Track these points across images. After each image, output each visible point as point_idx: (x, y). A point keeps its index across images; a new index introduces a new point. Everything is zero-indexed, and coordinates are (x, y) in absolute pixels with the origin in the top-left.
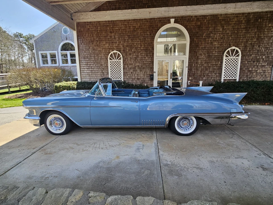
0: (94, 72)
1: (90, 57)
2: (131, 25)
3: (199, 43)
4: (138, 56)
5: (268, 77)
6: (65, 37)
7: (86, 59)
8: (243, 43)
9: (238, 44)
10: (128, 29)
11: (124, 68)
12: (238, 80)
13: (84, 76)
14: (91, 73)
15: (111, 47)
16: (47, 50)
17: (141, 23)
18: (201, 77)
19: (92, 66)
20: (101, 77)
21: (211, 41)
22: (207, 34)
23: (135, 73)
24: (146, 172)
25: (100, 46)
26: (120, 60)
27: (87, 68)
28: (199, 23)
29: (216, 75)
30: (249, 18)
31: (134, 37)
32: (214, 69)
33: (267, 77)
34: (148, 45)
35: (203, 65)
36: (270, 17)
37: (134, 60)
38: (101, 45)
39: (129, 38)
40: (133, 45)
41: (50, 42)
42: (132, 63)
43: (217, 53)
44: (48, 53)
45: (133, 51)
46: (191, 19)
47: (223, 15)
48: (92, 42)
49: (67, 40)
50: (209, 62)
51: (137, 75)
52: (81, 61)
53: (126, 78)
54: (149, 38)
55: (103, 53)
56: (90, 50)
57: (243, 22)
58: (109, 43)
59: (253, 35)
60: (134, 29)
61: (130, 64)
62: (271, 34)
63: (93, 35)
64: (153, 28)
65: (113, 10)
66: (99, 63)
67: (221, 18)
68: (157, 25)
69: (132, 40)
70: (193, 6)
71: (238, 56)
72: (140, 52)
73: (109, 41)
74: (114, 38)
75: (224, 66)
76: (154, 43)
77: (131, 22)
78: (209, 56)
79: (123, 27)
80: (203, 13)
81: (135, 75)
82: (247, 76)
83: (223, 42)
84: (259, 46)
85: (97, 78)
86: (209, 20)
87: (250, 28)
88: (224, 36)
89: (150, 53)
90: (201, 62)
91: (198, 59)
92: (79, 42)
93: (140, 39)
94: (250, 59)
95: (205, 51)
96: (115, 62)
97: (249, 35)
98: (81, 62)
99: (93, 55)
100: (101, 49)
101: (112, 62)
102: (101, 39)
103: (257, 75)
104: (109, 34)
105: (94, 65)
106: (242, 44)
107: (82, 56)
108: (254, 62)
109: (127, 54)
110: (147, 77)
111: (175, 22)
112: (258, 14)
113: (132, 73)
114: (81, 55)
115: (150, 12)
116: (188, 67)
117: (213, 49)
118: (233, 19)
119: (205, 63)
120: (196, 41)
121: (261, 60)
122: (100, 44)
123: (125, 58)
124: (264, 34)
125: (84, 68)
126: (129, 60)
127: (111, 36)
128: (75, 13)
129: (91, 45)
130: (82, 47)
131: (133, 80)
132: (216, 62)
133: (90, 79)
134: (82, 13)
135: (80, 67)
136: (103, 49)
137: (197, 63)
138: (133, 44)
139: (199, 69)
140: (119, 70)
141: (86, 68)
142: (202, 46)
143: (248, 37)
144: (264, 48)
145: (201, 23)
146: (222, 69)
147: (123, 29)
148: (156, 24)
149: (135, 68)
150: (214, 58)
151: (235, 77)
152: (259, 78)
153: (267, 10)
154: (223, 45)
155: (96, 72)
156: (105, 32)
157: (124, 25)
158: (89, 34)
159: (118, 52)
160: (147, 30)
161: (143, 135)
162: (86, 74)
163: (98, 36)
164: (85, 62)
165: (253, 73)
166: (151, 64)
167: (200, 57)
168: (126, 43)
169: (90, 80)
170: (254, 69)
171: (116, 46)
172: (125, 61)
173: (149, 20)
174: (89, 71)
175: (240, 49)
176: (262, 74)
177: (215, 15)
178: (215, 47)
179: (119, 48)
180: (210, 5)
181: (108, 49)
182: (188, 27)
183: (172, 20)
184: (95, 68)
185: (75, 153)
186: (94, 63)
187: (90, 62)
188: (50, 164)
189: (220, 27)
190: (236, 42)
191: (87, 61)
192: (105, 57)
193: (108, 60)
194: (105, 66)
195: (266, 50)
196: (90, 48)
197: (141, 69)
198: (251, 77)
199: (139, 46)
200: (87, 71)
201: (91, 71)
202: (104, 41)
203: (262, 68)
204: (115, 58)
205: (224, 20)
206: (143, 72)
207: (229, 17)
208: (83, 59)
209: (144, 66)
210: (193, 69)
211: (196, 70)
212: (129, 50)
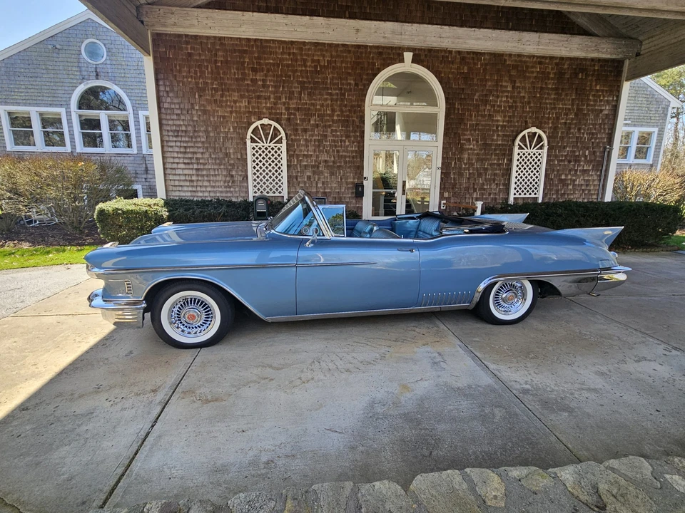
0: (205, 172)
1: (195, 131)
2: (308, 55)
3: (465, 114)
4: (326, 136)
5: (594, 194)
6: (93, 70)
7: (181, 136)
8: (550, 122)
9: (541, 123)
10: (302, 66)
11: (288, 166)
12: (540, 201)
13: (177, 183)
14: (198, 175)
15: (253, 107)
16: (31, 102)
17: (333, 53)
18: (469, 193)
19: (199, 156)
20: (225, 187)
21: (489, 110)
22: (483, 96)
23: (319, 179)
24: (499, 413)
25: (224, 104)
26: (279, 145)
27: (186, 161)
28: (466, 68)
29: (500, 189)
30: (562, 69)
31: (315, 89)
32: (494, 176)
33: (592, 194)
34: (350, 111)
35: (473, 164)
36: (598, 70)
37: (315, 145)
38: (227, 101)
39: (303, 88)
40: (312, 107)
41: (38, 79)
42: (310, 153)
43: (501, 138)
44: (34, 112)
45: (312, 122)
46: (448, 57)
47: (515, 55)
48: (202, 91)
49: (97, 79)
50: (486, 159)
51: (323, 183)
52: (167, 141)
54: (353, 92)
55: (233, 123)
56: (194, 112)
57: (552, 76)
58: (250, 98)
59: (569, 105)
60: (316, 67)
61: (304, 155)
62: (600, 105)
63: (202, 73)
64: (362, 69)
65: (259, 10)
66: (221, 149)
67: (510, 63)
68: (374, 64)
69: (309, 94)
70: (455, 28)
71: (541, 148)
72: (330, 126)
73: (248, 91)
74: (264, 86)
75: (515, 168)
76: (364, 106)
77: (309, 49)
78: (485, 144)
79: (286, 59)
80: (476, 46)
81: (317, 185)
82: (557, 191)
83: (514, 116)
84: (579, 129)
85: (215, 189)
86: (486, 64)
87: (563, 89)
88: (515, 102)
89: (355, 132)
90: (469, 159)
91: (462, 150)
92: (162, 88)
93: (331, 94)
94: (562, 155)
95: (477, 132)
96: (266, 149)
97: (562, 104)
98: (165, 144)
99: (202, 126)
100: (227, 112)
101: (257, 149)
102: (225, 84)
103: (574, 189)
104: (249, 75)
105: (206, 156)
106: (548, 123)
107: (169, 128)
108: (570, 162)
109: (297, 130)
110: (348, 190)
111: (413, 61)
112: (579, 62)
113: (309, 178)
114: (166, 125)
115: (358, 30)
116: (442, 168)
117: (493, 131)
118: (532, 67)
119: (478, 160)
120: (458, 109)
121: (583, 159)
122: (224, 99)
123: (292, 140)
124: (588, 105)
125: (177, 160)
126: (303, 145)
127: (254, 81)
128: (149, 4)
129: (197, 101)
130: (171, 103)
132: (499, 160)
133: (194, 191)
134: (174, 9)
135: (164, 158)
137: (459, 159)
138: (314, 106)
139: (465, 174)
140: (276, 171)
141: (181, 161)
142: (472, 120)
143: (560, 108)
144: (587, 134)
145: (469, 69)
146: (510, 175)
147: (288, 66)
148: (371, 61)
149: (318, 167)
150: (495, 150)
151: (535, 194)
152: (577, 197)
153: (595, 55)
154: (514, 123)
155: (212, 173)
156: (237, 69)
157: (289, 54)
158: (193, 70)
159: (274, 124)
160: (349, 74)
161: (417, 330)
162: (183, 178)
163: (218, 76)
164: (178, 144)
165: (568, 186)
166: (357, 158)
167: (467, 147)
168: (295, 101)
169: (194, 194)
170: (569, 177)
171: (267, 108)
172: (293, 148)
173: (353, 49)
174: (192, 169)
175: (545, 132)
176: (583, 188)
177: (499, 54)
178: (497, 127)
179: (276, 114)
180: (490, 30)
181: (245, 113)
182: (443, 75)
183: (408, 56)
184: (210, 161)
185: (288, 391)
186: (207, 148)
187: (192, 145)
188: (244, 428)
189: (507, 82)
190: (537, 118)
191: (184, 142)
192: (239, 133)
193: (246, 143)
194: (237, 158)
195: (591, 139)
196: (194, 108)
197: (333, 168)
198: (564, 194)
199: (328, 112)
200: (186, 169)
201: (197, 170)
202: (235, 91)
203: (583, 175)
204: (267, 139)
205: (515, 67)
206: (336, 176)
207: (525, 62)
208: (172, 136)
209: (340, 162)
210: (452, 173)
211: (458, 175)
212: (302, 120)
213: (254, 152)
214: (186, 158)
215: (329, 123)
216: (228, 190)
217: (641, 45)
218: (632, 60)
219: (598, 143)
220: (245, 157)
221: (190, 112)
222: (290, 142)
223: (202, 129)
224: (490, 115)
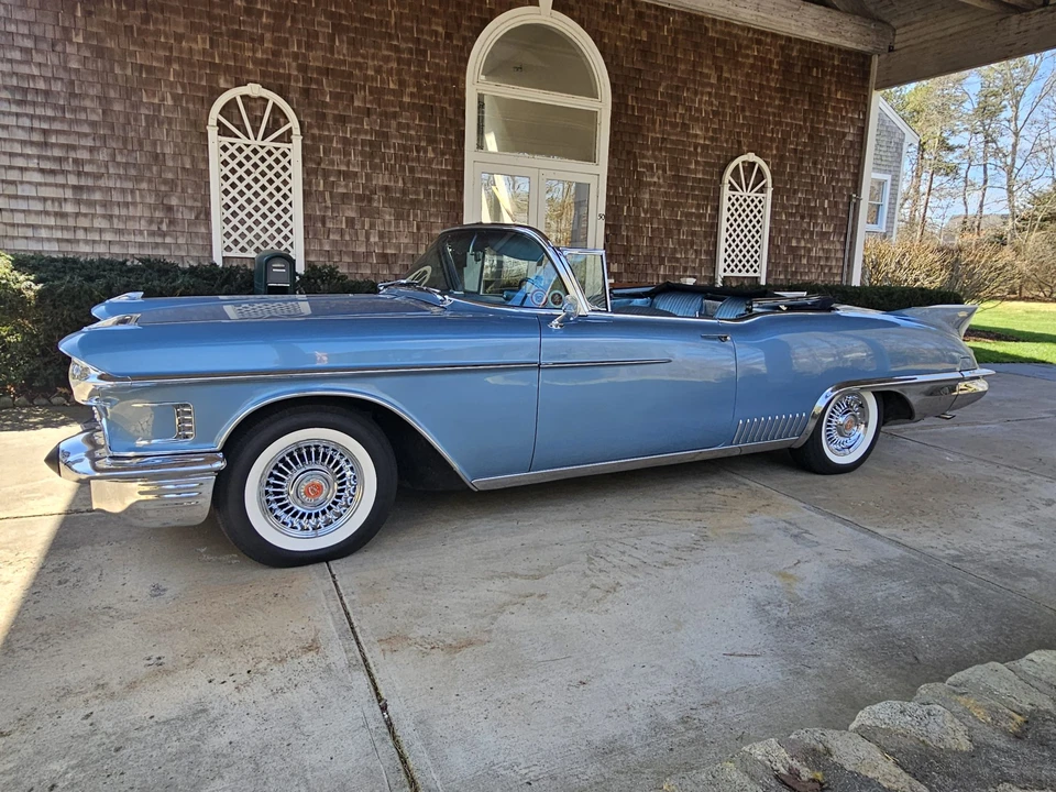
0: (97, 196)
1: (72, 95)
3: (644, 117)
4: (386, 136)
5: (837, 274)
7: (34, 104)
8: (774, 146)
9: (761, 147)
11: (307, 195)
12: (763, 282)
13: (19, 218)
14: (78, 202)
15: (222, 56)
19: (84, 155)
20: (152, 234)
21: (683, 116)
22: (672, 88)
23: (372, 226)
24: (952, 591)
25: (150, 40)
26: (284, 146)
27: (46, 165)
28: (644, 32)
29: (701, 260)
30: (789, 56)
31: (364, 33)
32: (692, 236)
33: (834, 274)
34: (435, 88)
35: (658, 213)
36: (838, 66)
37: (362, 153)
38: (157, 33)
39: (338, 28)
42: (351, 169)
43: (701, 168)
45: (356, 103)
46: (614, 8)
47: (722, 22)
50: (679, 205)
51: (381, 235)
53: (321, 252)
54: (442, 52)
55: (172, 85)
56: (69, 49)
57: (775, 66)
58: (211, 31)
59: (801, 120)
61: (340, 171)
62: (842, 126)
64: (460, 6)
66: (141, 144)
67: (714, 35)
69: (352, 42)
71: (763, 190)
72: (395, 116)
73: (211, 17)
74: (248, 11)
75: (724, 225)
76: (464, 82)
78: (676, 177)
82: (786, 268)
83: (721, 130)
84: (815, 163)
85: (125, 238)
86: (677, 32)
87: (791, 92)
88: (722, 105)
89: (447, 132)
90: (651, 202)
91: (640, 185)
93: (397, 49)
94: (792, 206)
95: (664, 154)
96: (255, 152)
97: (791, 118)
99: (92, 84)
100: (158, 59)
101: (232, 150)
103: (809, 265)
105: (103, 156)
106: (772, 150)
108: (803, 217)
109: (324, 116)
111: (556, 5)
112: (812, 49)
113: (350, 222)
116: (606, 217)
117: (690, 153)
118: (747, 47)
120: (633, 107)
121: (821, 213)
122: (151, 27)
123: (313, 137)
124: (826, 123)
125: (20, 162)
126: (337, 151)
129: (80, 24)
131: (357, 265)
132: (698, 207)
133: (68, 241)
137: (637, 202)
138: (361, 69)
139: (644, 230)
140: (278, 203)
141: (33, 164)
142: (655, 131)
143: (787, 124)
144: (825, 172)
145: (650, 35)
146: (716, 236)
149: (370, 200)
150: (693, 188)
151: (755, 271)
152: (814, 278)
153: (835, 41)
154: (721, 142)
155: (116, 197)
159: (273, 98)
162: (38, 206)
164: (26, 122)
165: (801, 259)
166: (449, 187)
167: (648, 179)
168: (320, 54)
170: (803, 244)
171: (256, 62)
172: (314, 156)
174: (63, 186)
175: (767, 163)
176: (822, 263)
177: (695, 15)
178: (696, 149)
179: (278, 76)
181: (202, 65)
182: (606, 40)
184: (111, 171)
185: (595, 609)
186: (104, 137)
187: (66, 128)
188: (578, 677)
189: (710, 68)
190: (755, 137)
191: (41, 118)
192: (186, 111)
193: (205, 135)
194: (183, 168)
195: (832, 181)
196: (71, 41)
197: (402, 206)
198: (796, 272)
199: (392, 86)
200: (46, 184)
201: (75, 188)
202: (178, 14)
203: (821, 241)
204: (256, 131)
205: (721, 43)
206: (409, 222)
207: (736, 36)
208: (9, 101)
209: (417, 193)
210: (623, 228)
211: (634, 231)
212: (335, 96)
213: (226, 156)
214: (47, 158)
215: (392, 109)
216: (159, 240)
217: (894, 35)
218: (883, 56)
219: (841, 189)
220: (202, 166)
221: (59, 48)
222: (309, 142)
223: (92, 92)
224: (684, 124)
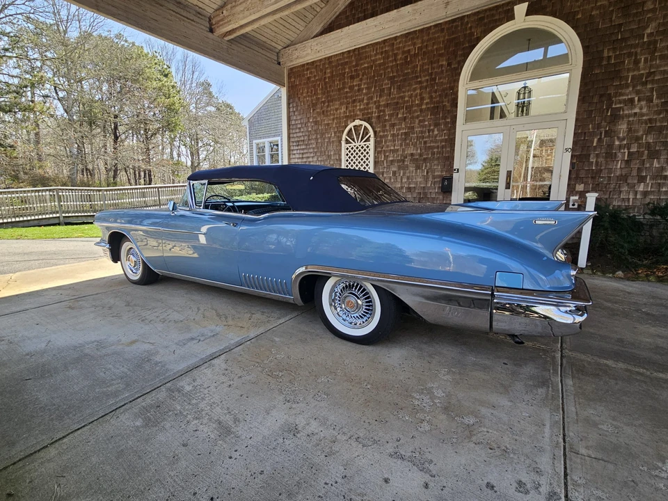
1: (309, 140)
2: (399, 49)
3: (624, 62)
4: (413, 128)
7: (301, 145)
10: (392, 61)
11: (376, 163)
15: (350, 112)
16: (266, 135)
17: (425, 38)
18: (628, 184)
19: (311, 159)
23: (404, 174)
25: (329, 113)
26: (367, 143)
31: (405, 80)
34: (440, 96)
35: (638, 139)
37: (401, 139)
38: (330, 111)
39: (393, 83)
40: (401, 101)
41: (270, 120)
42: (396, 148)
44: (267, 142)
45: (400, 116)
48: (314, 106)
51: (408, 178)
52: (293, 150)
54: (445, 74)
55: (334, 128)
56: (309, 124)
58: (348, 103)
60: (406, 57)
61: (391, 150)
63: (316, 90)
64: (457, 45)
66: (325, 153)
68: (471, 34)
69: (399, 88)
72: (418, 117)
73: (346, 98)
74: (359, 90)
76: (458, 87)
77: (400, 43)
79: (379, 59)
81: (401, 180)
89: (445, 118)
90: (630, 130)
92: (291, 110)
93: (420, 82)
95: (649, 86)
96: (357, 148)
99: (314, 135)
101: (350, 149)
102: (331, 96)
104: (348, 82)
105: (315, 159)
107: (293, 140)
109: (385, 126)
110: (434, 185)
111: (529, 12)
114: (292, 137)
115: (447, 3)
116: (573, 150)
119: (649, 130)
120: (609, 58)
122: (329, 109)
123: (381, 137)
126: (390, 141)
127: (351, 88)
128: (285, 48)
129: (312, 115)
130: (296, 120)
134: (298, 46)
136: (333, 119)
137: (608, 133)
138: (402, 99)
139: (620, 155)
142: (639, 69)
147: (380, 65)
148: (468, 32)
149: (404, 161)
156: (340, 80)
157: (382, 53)
158: (310, 90)
159: (365, 124)
160: (441, 55)
163: (326, 91)
164: (298, 152)
166: (446, 148)
167: (626, 112)
168: (385, 98)
171: (360, 110)
172: (380, 145)
173: (447, 26)
179: (368, 113)
181: (343, 117)
182: (580, 16)
183: (520, 9)
186: (316, 152)
192: (337, 137)
193: (341, 144)
194: (336, 159)
196: (309, 122)
197: (418, 162)
199: (417, 102)
202: (337, 101)
204: (358, 139)
206: (422, 170)
208: (295, 146)
209: (427, 154)
210: (592, 156)
211: (606, 157)
212: (391, 115)
213: (347, 152)
215: (416, 114)
221: (307, 125)
222: (378, 139)
223: (314, 137)
